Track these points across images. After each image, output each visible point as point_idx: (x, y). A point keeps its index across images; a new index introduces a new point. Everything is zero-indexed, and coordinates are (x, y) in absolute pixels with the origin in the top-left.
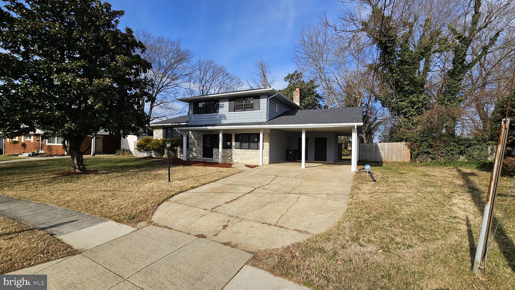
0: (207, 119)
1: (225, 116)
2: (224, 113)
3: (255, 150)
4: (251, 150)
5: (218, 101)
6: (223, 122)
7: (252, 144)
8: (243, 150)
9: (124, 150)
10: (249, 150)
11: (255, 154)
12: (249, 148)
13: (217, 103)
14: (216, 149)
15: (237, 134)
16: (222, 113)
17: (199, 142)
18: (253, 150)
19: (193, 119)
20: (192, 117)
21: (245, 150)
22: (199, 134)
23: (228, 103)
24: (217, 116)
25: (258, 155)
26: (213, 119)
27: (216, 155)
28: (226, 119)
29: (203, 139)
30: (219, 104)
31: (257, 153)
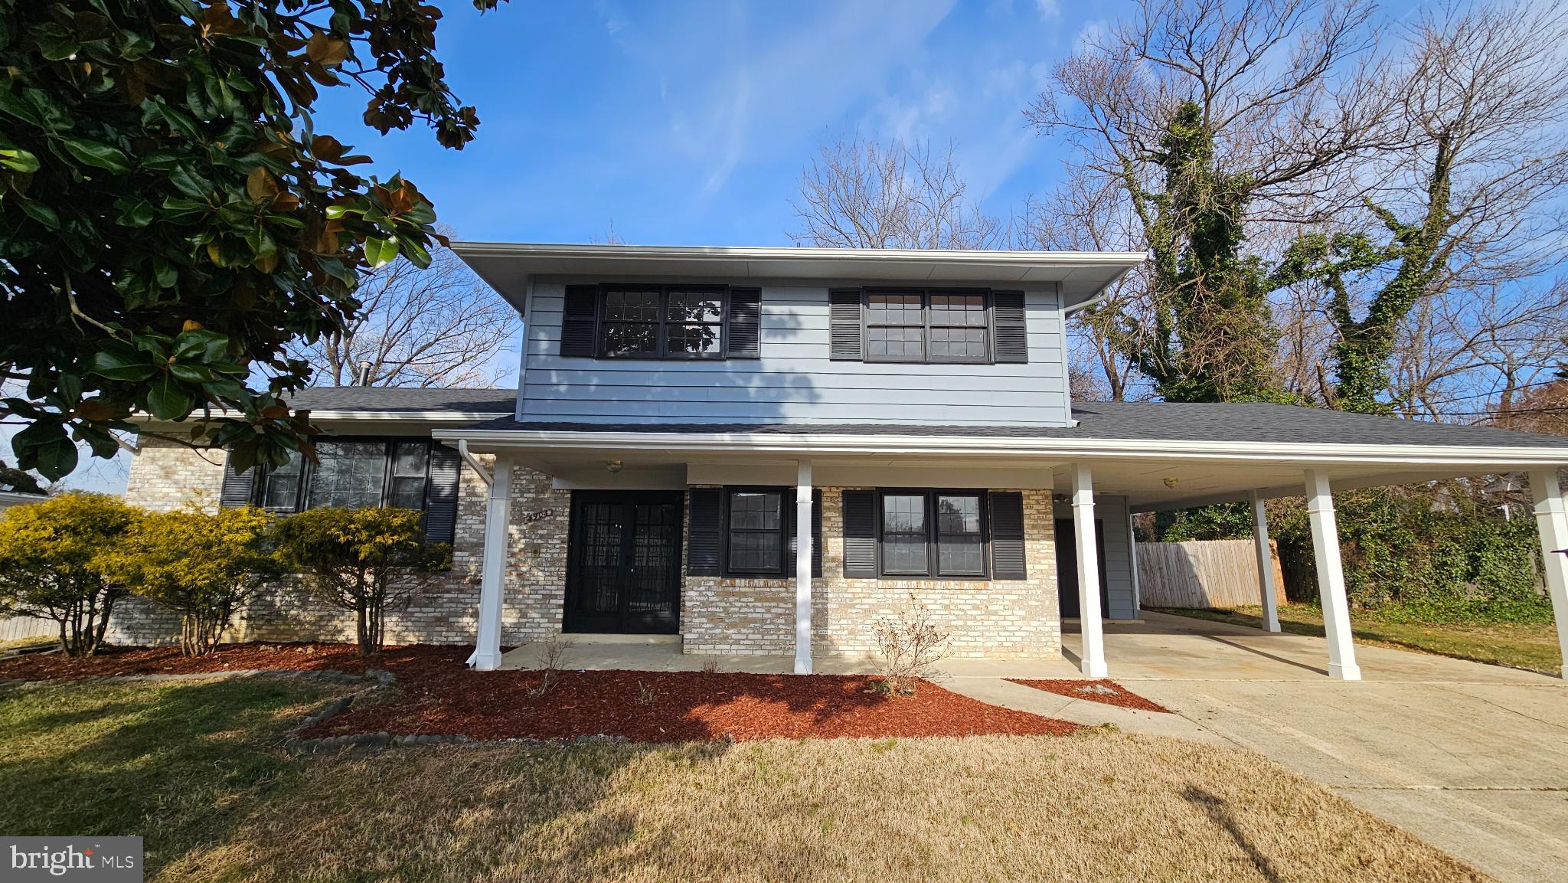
0: (676, 394)
1: (809, 381)
2: (800, 367)
3: (980, 584)
4: (952, 584)
5: (755, 295)
6: (795, 413)
7: (948, 552)
8: (901, 583)
10: (940, 584)
11: (975, 607)
12: (934, 572)
13: (752, 305)
14: (711, 581)
15: (855, 492)
16: (784, 366)
17: (542, 537)
18: (966, 584)
19: (563, 389)
20: (554, 374)
21: (914, 583)
22: (542, 489)
23: (826, 310)
24: (749, 380)
25: (996, 613)
26: (714, 394)
27: (711, 621)
28: (813, 399)
29: (572, 515)
30: (755, 314)
31: (991, 601)
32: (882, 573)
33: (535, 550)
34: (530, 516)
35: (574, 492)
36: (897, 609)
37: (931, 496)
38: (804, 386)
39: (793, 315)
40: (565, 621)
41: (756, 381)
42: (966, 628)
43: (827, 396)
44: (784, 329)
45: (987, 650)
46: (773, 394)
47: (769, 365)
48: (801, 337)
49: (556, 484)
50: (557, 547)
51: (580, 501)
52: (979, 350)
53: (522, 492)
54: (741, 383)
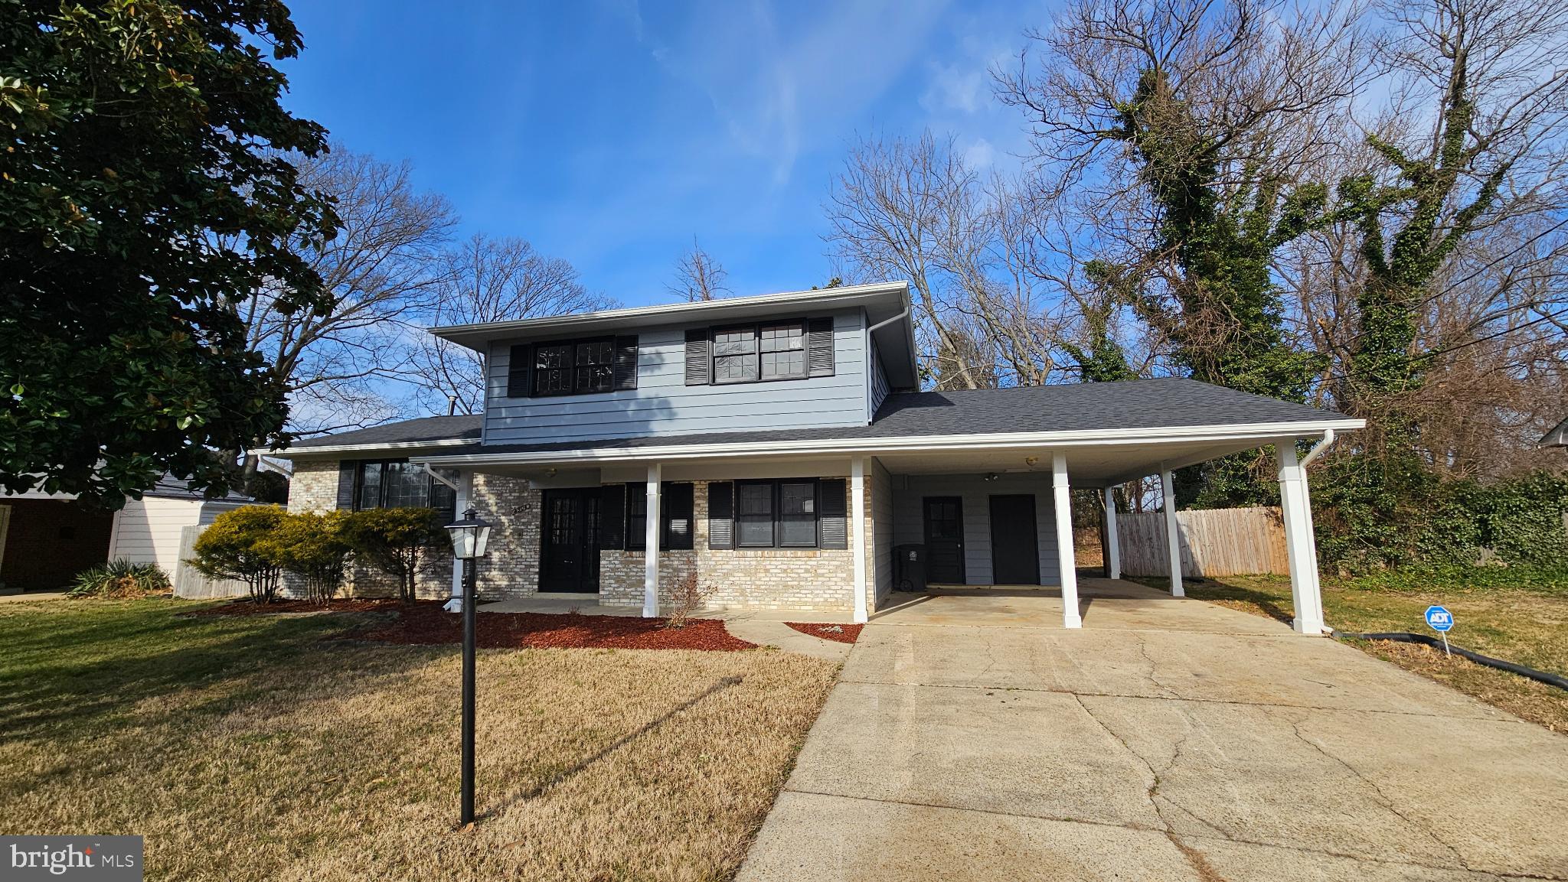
0: (580, 419)
1: (666, 403)
2: (662, 393)
3: (810, 553)
4: (789, 553)
5: (634, 341)
6: (662, 428)
7: (790, 528)
8: (750, 553)
9: (122, 570)
10: (779, 553)
11: (807, 571)
12: (777, 543)
13: (630, 349)
14: (617, 553)
15: (718, 484)
16: (652, 393)
17: (524, 524)
18: (799, 553)
19: (508, 421)
20: (503, 410)
21: (760, 552)
22: (523, 489)
23: (682, 347)
24: (628, 405)
25: (822, 575)
26: (606, 418)
27: (617, 582)
28: (671, 417)
29: (543, 508)
30: (634, 356)
31: (819, 566)
32: (736, 544)
33: (519, 533)
34: (518, 510)
35: (544, 491)
36: (747, 572)
37: (777, 485)
38: (665, 407)
39: (659, 354)
40: (540, 584)
41: (632, 406)
42: (799, 587)
43: (681, 413)
44: (654, 365)
45: (815, 604)
46: (643, 415)
47: (641, 393)
48: (665, 370)
49: (532, 485)
50: (533, 532)
51: (549, 498)
52: (799, 369)
53: (510, 492)
54: (621, 408)
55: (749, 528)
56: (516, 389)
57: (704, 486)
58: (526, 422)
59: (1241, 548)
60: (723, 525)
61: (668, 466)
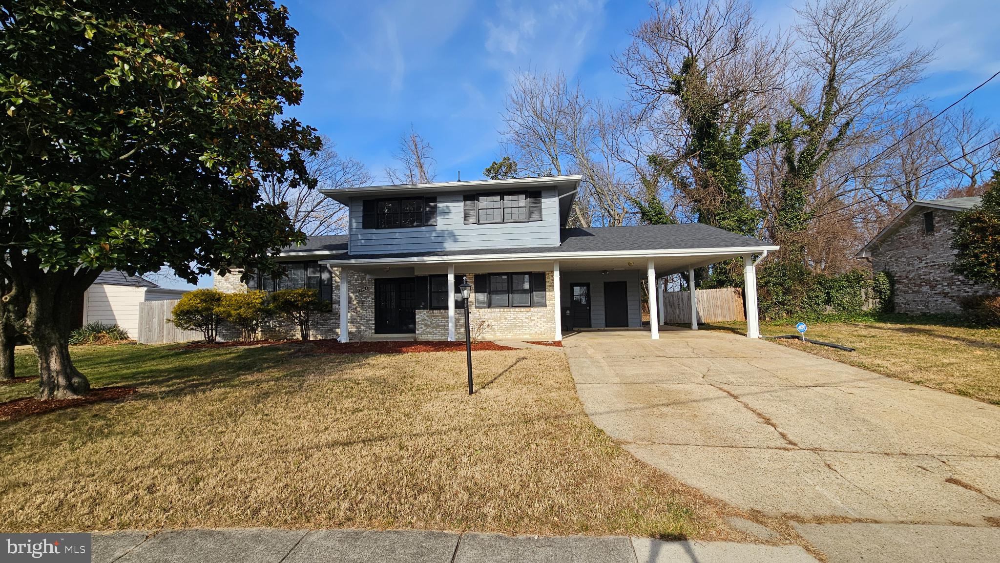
1: (453, 233)
2: (450, 228)
5: (434, 200)
6: (449, 246)
7: (517, 297)
9: (97, 330)
13: (432, 204)
14: (425, 311)
15: (479, 275)
16: (444, 228)
17: (365, 297)
18: (522, 309)
19: (363, 241)
20: (359, 236)
21: (502, 310)
22: (364, 278)
23: (462, 204)
24: (431, 234)
25: (534, 320)
26: (420, 240)
27: (426, 326)
28: (456, 241)
29: (375, 288)
30: (435, 207)
31: (532, 316)
32: (489, 306)
33: (361, 303)
34: (360, 290)
35: (376, 280)
36: (495, 320)
37: (510, 275)
38: (452, 236)
39: (447, 207)
40: (375, 329)
41: (434, 234)
42: (523, 326)
43: (460, 239)
44: (446, 213)
45: (531, 334)
46: (440, 239)
47: (438, 228)
48: (451, 216)
49: (368, 277)
50: (370, 301)
51: (378, 283)
52: (523, 217)
53: (356, 281)
54: (428, 236)
55: (495, 297)
56: (366, 225)
57: (472, 276)
58: (373, 242)
59: (722, 308)
60: (483, 296)
61: (457, 266)
